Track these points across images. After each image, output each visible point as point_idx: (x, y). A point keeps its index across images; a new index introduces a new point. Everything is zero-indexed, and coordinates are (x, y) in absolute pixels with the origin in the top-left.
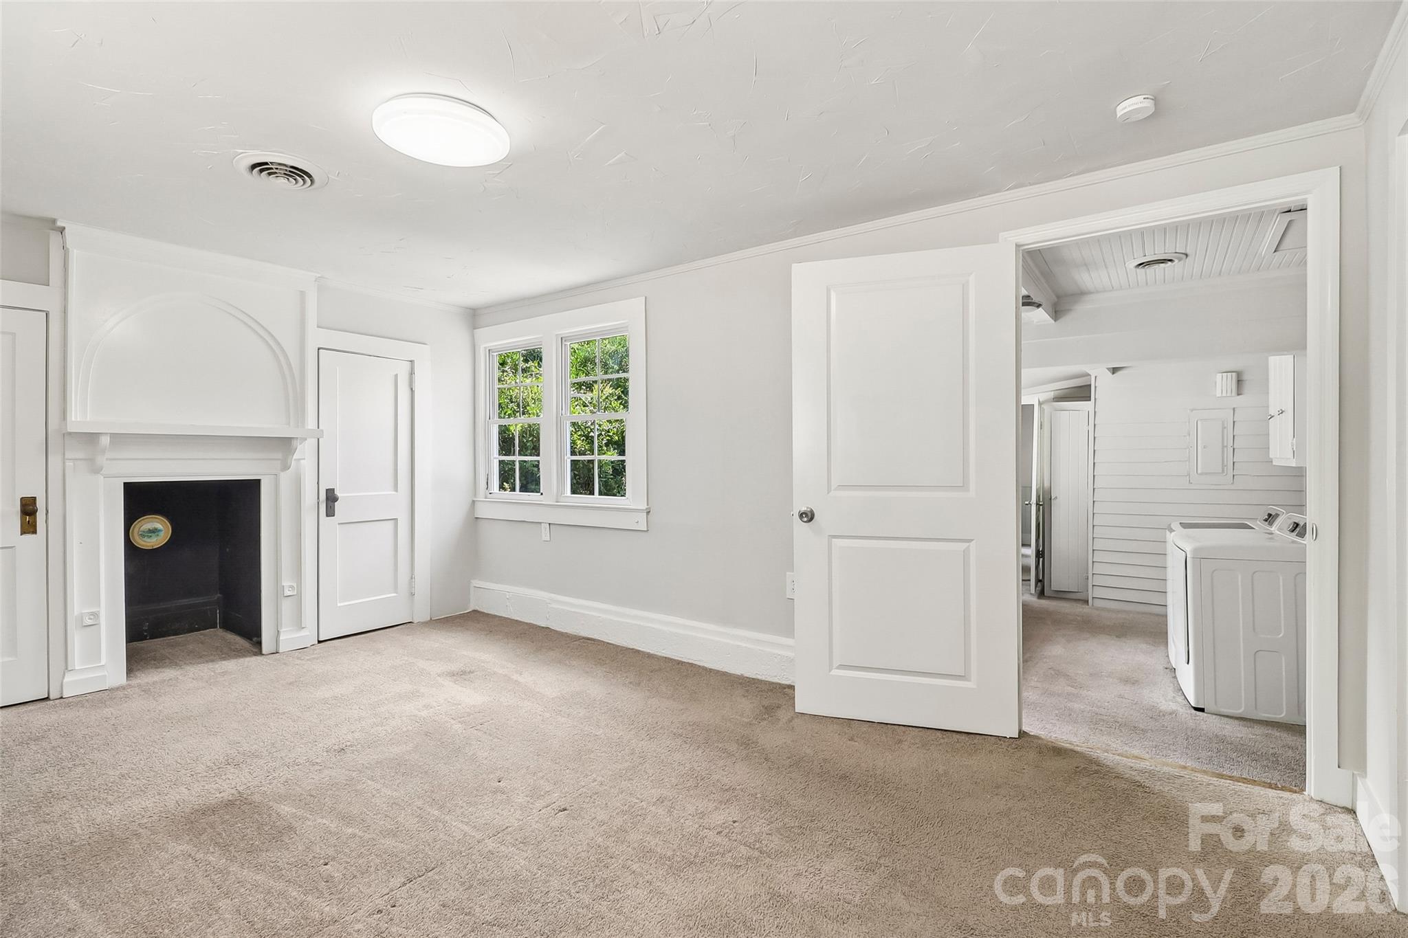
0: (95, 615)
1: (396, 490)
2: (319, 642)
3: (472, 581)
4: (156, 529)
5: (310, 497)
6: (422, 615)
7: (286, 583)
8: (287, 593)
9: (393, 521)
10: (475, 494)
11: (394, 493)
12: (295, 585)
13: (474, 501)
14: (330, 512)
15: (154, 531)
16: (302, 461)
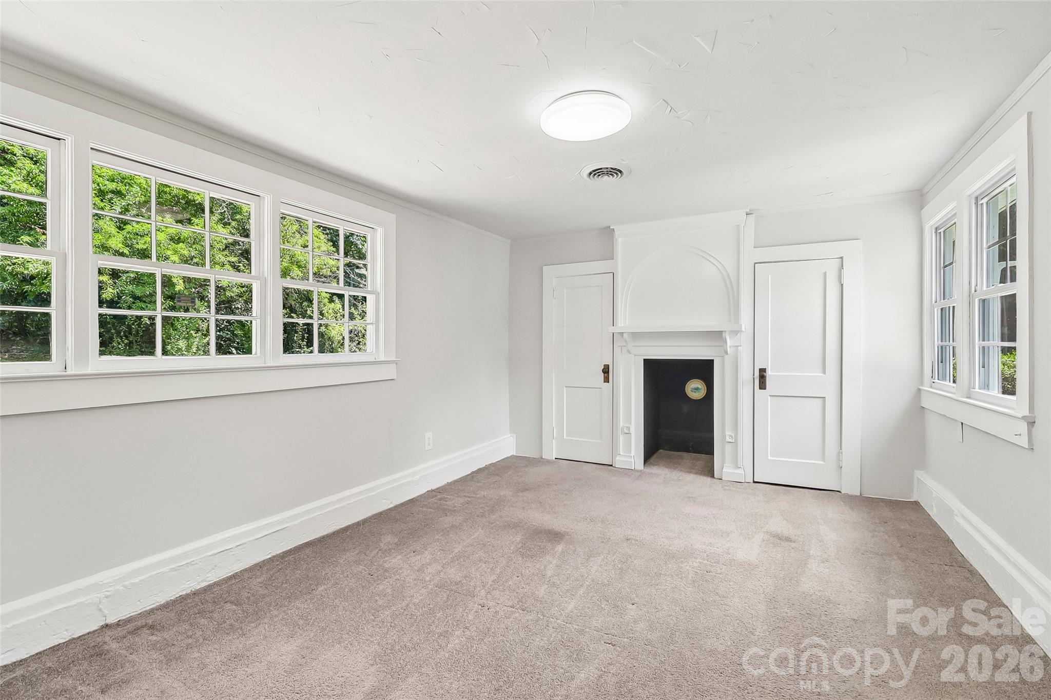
0: (629, 428)
1: (824, 372)
2: (755, 482)
3: (915, 471)
4: (698, 388)
5: (747, 374)
6: (851, 488)
7: (728, 433)
8: (728, 439)
9: (821, 399)
10: (922, 383)
11: (823, 375)
12: (733, 435)
13: (920, 390)
14: (763, 386)
15: (697, 389)
16: (739, 348)
